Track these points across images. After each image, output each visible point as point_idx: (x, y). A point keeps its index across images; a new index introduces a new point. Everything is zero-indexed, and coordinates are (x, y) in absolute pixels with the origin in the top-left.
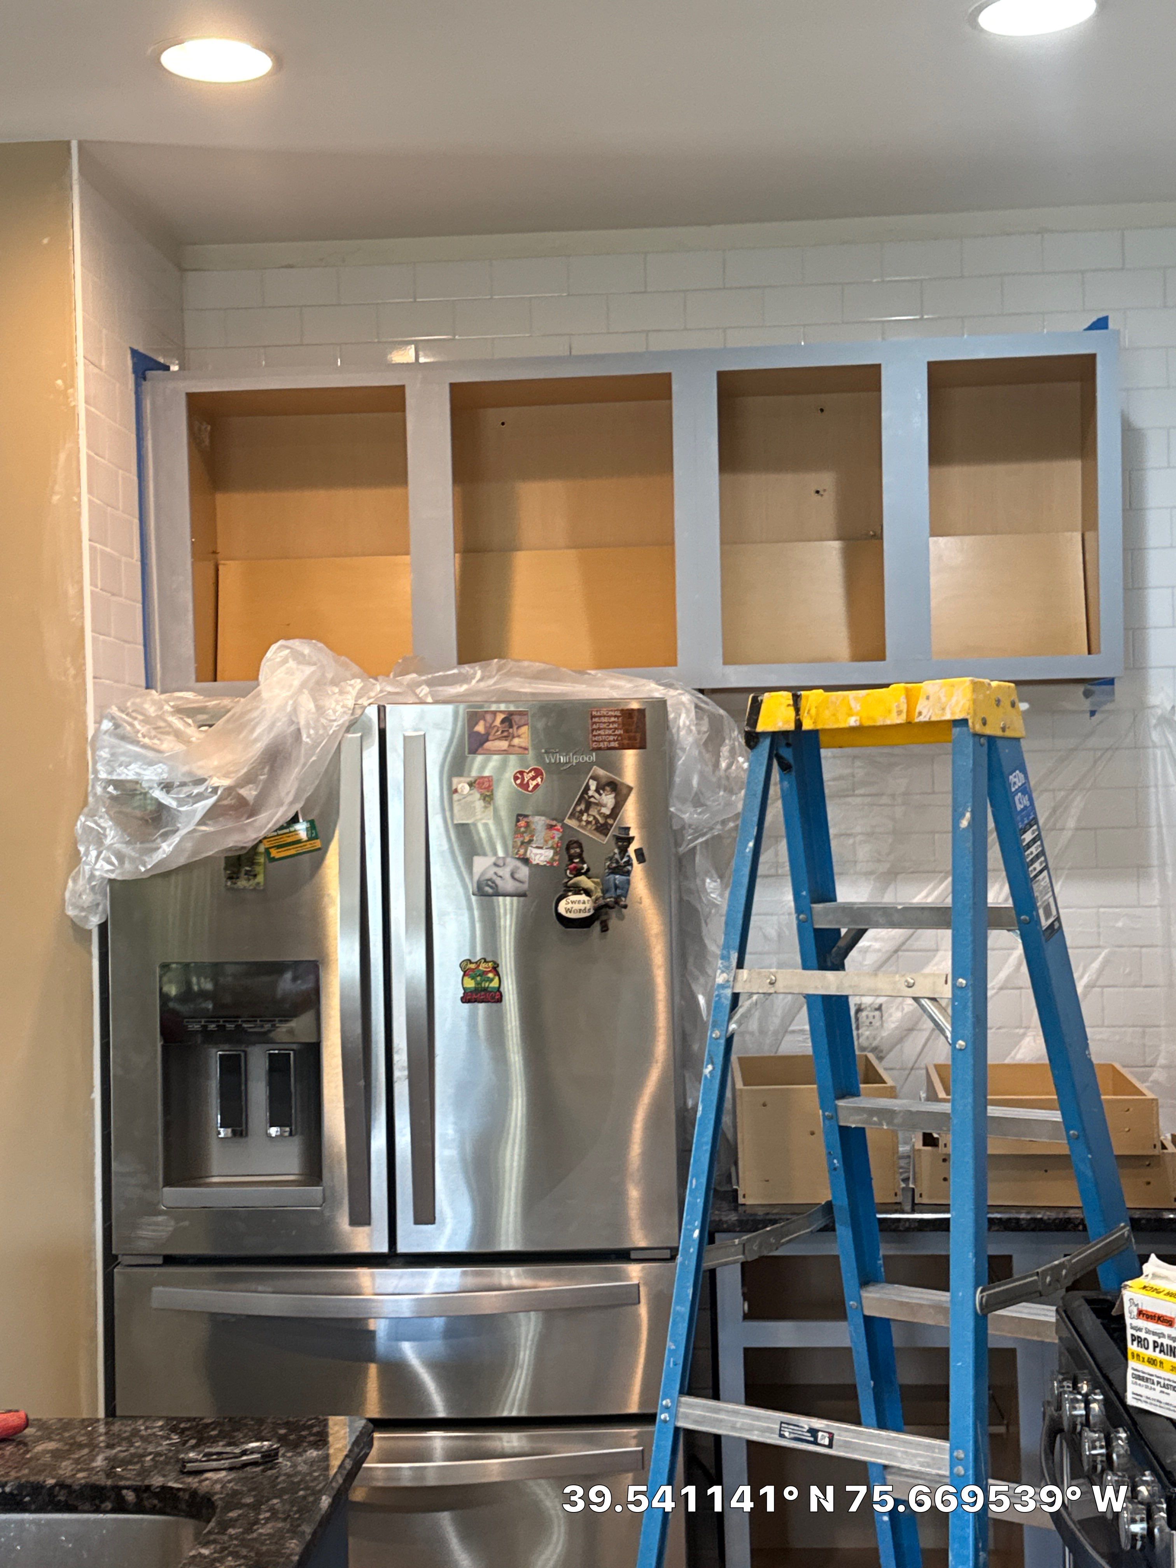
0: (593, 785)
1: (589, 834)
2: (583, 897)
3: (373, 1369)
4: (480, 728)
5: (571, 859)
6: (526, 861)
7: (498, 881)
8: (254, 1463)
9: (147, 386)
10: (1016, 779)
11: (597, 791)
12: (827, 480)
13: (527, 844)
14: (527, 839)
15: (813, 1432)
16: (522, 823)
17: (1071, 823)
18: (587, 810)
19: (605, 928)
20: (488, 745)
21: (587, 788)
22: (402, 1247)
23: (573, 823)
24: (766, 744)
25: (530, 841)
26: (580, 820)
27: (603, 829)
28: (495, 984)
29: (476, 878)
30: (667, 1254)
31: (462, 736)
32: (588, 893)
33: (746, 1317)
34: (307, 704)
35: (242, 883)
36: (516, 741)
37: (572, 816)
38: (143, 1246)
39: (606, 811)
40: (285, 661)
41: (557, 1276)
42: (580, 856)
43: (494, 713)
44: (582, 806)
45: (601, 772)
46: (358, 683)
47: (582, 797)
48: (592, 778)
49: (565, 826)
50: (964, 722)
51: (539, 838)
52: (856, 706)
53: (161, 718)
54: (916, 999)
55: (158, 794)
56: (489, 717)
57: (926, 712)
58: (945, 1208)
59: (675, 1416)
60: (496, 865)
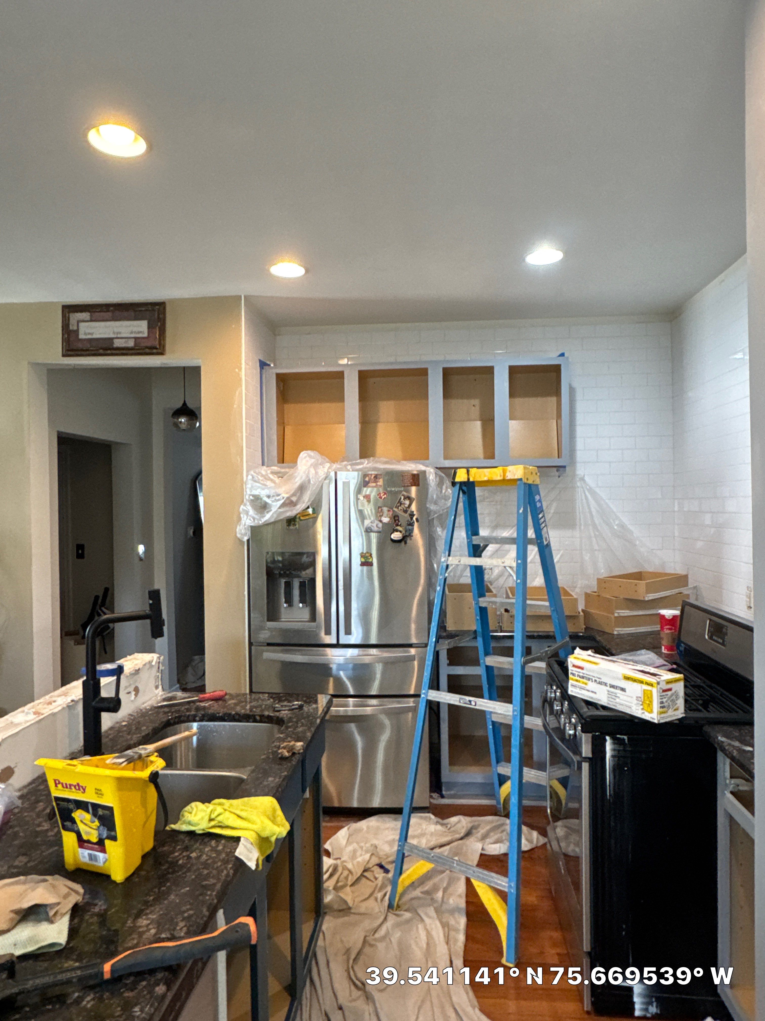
0: (402, 498)
1: (401, 513)
2: (399, 533)
3: (331, 680)
4: (367, 479)
5: (395, 521)
6: (381, 521)
7: (372, 528)
8: (296, 709)
9: (264, 371)
10: (537, 498)
11: (404, 499)
12: (476, 402)
13: (381, 516)
14: (381, 514)
15: (470, 701)
16: (380, 509)
17: (552, 511)
18: (400, 505)
19: (406, 543)
20: (370, 485)
21: (401, 498)
22: (341, 642)
23: (395, 509)
24: (458, 486)
25: (382, 515)
26: (398, 508)
27: (405, 511)
28: (370, 560)
29: (365, 527)
30: (424, 645)
31: (361, 482)
32: (401, 532)
33: (449, 665)
34: (312, 471)
35: (292, 527)
36: (378, 483)
37: (396, 507)
38: (262, 640)
39: (407, 506)
40: (305, 457)
41: (390, 652)
42: (398, 520)
43: (371, 475)
44: (399, 504)
45: (405, 493)
46: (328, 465)
47: (399, 502)
48: (403, 495)
49: (393, 511)
50: (521, 479)
51: (385, 514)
52: (487, 474)
53: (267, 475)
54: (505, 567)
55: (266, 499)
56: (370, 476)
57: (509, 476)
58: (513, 632)
59: (427, 696)
60: (371, 522)
